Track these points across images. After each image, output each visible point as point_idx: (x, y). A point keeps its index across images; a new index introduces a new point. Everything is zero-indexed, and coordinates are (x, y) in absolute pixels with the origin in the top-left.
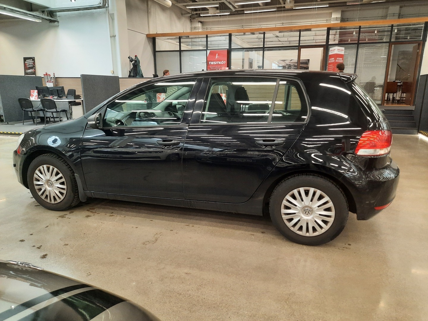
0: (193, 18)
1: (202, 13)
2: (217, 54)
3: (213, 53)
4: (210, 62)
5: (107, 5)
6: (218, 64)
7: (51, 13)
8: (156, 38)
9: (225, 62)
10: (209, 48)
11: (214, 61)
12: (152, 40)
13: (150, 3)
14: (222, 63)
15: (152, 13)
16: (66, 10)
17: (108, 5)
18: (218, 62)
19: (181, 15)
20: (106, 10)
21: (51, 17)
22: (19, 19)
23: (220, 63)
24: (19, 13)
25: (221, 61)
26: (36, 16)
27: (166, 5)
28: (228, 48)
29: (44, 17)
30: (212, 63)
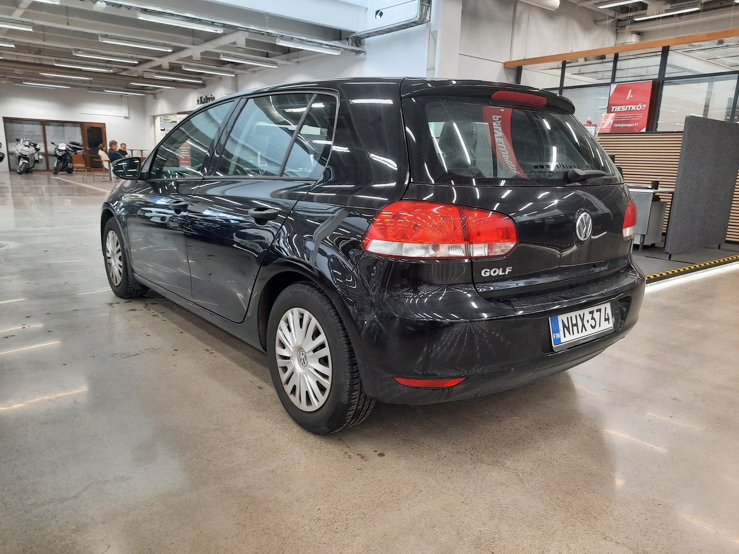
0: (621, 27)
1: (637, 16)
2: (630, 91)
3: (621, 90)
4: (613, 108)
5: (428, 18)
6: (629, 110)
7: (358, 40)
8: (524, 67)
9: (645, 106)
10: (617, 80)
11: (622, 105)
12: (514, 73)
13: (519, 8)
14: (639, 107)
15: (523, 26)
16: (374, 33)
17: (430, 17)
18: (630, 107)
19: (592, 23)
20: (427, 26)
21: (357, 46)
22: (322, 55)
23: (633, 108)
24: (311, 44)
25: (636, 104)
26: (335, 46)
27: (545, 6)
28: (657, 77)
29: (346, 47)
30: (618, 108)
